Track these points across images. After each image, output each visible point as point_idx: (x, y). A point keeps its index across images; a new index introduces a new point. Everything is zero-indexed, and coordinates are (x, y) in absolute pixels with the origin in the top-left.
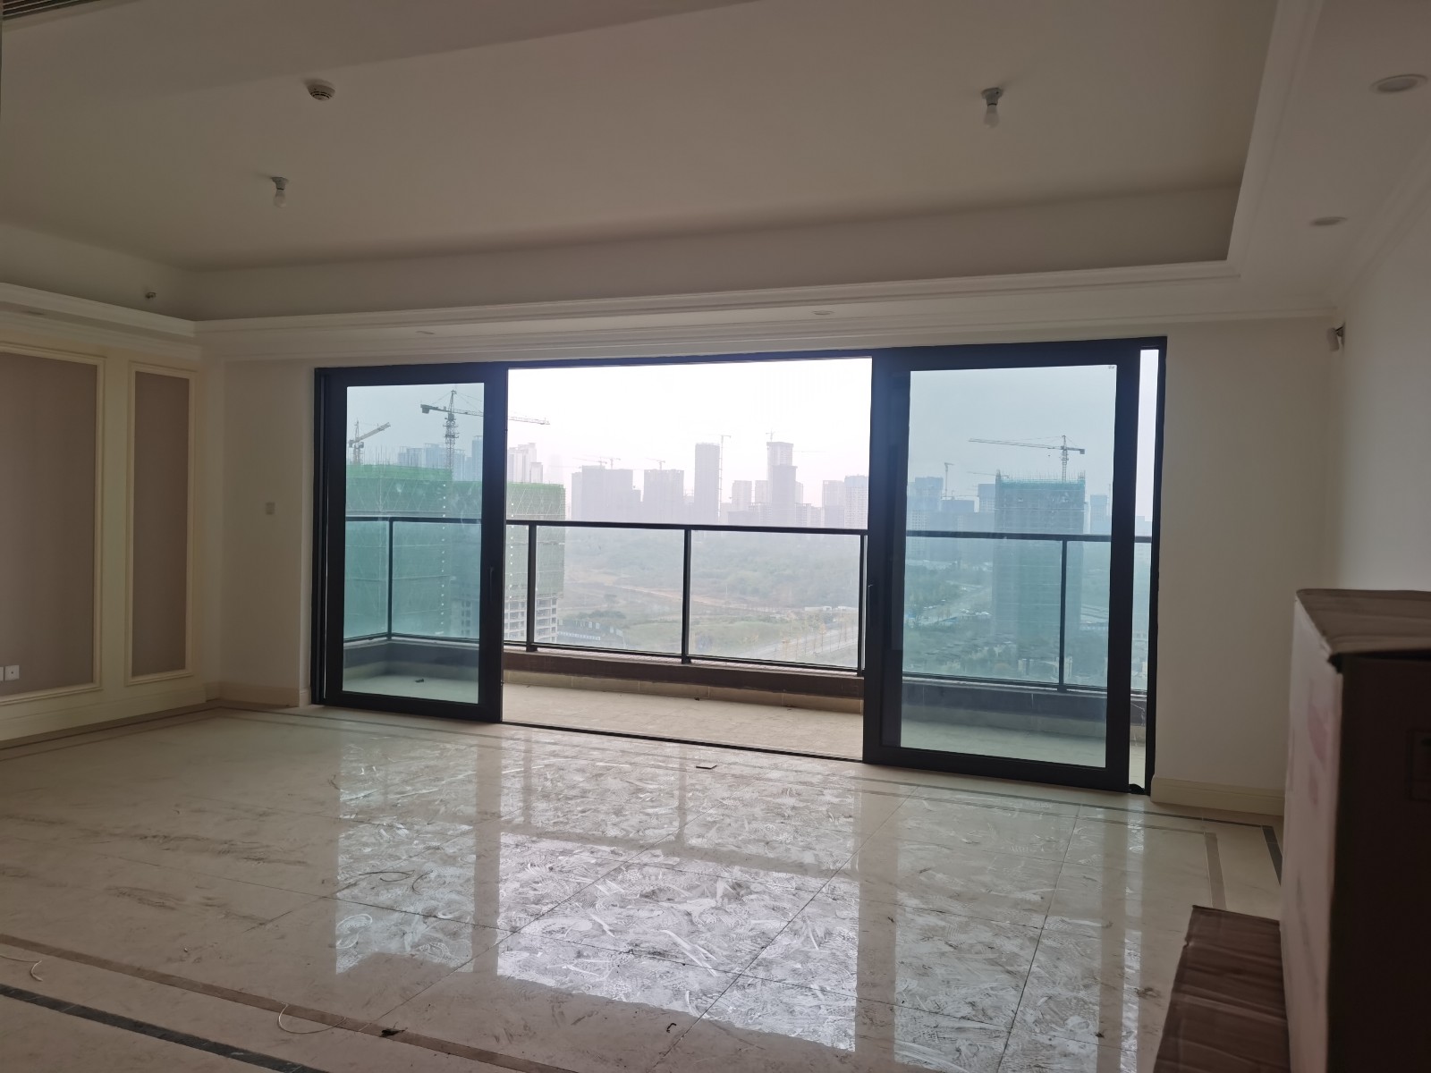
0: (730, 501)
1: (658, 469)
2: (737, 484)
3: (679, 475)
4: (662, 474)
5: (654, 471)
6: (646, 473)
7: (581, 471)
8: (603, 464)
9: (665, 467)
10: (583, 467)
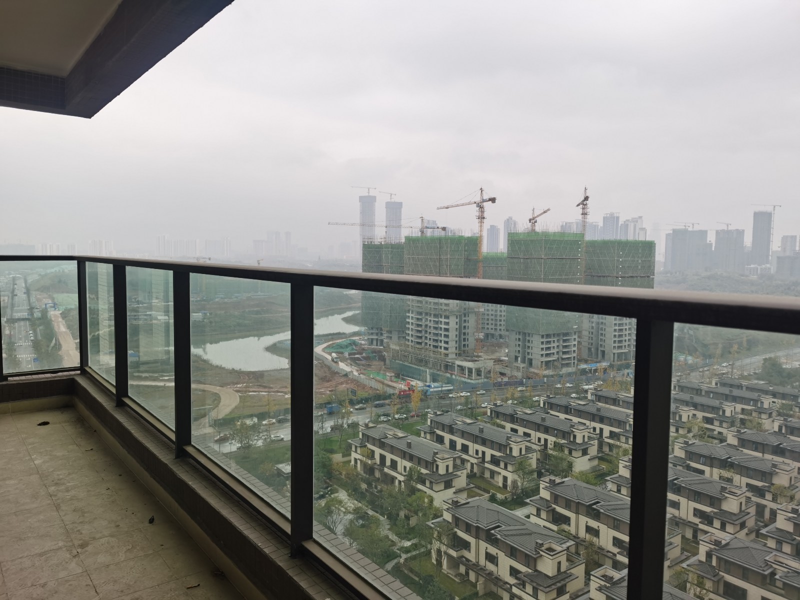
0: (780, 249)
1: (726, 229)
2: (785, 239)
3: (740, 233)
4: (728, 232)
5: (723, 230)
6: (717, 232)
7: (671, 232)
8: (687, 227)
9: (730, 228)
10: (673, 229)
